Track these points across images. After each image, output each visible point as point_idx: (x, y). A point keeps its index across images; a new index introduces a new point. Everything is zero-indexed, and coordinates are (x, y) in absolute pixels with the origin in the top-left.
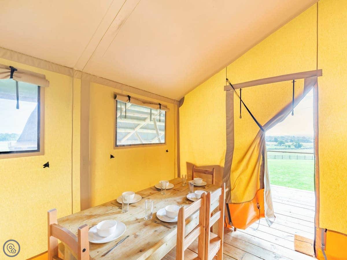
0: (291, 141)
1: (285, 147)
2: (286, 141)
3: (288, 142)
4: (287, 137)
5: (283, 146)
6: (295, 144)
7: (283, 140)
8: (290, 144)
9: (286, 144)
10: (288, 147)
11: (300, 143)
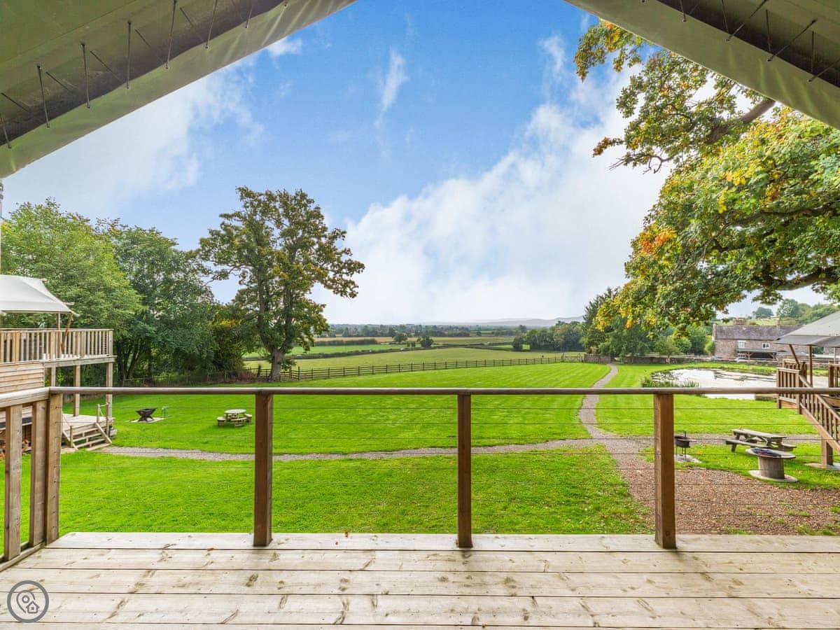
0: (417, 334)
1: (406, 345)
2: (408, 334)
3: (411, 336)
4: (410, 327)
5: (403, 344)
6: (422, 339)
7: (404, 332)
8: (415, 339)
9: (409, 339)
10: (411, 347)
11: (430, 338)
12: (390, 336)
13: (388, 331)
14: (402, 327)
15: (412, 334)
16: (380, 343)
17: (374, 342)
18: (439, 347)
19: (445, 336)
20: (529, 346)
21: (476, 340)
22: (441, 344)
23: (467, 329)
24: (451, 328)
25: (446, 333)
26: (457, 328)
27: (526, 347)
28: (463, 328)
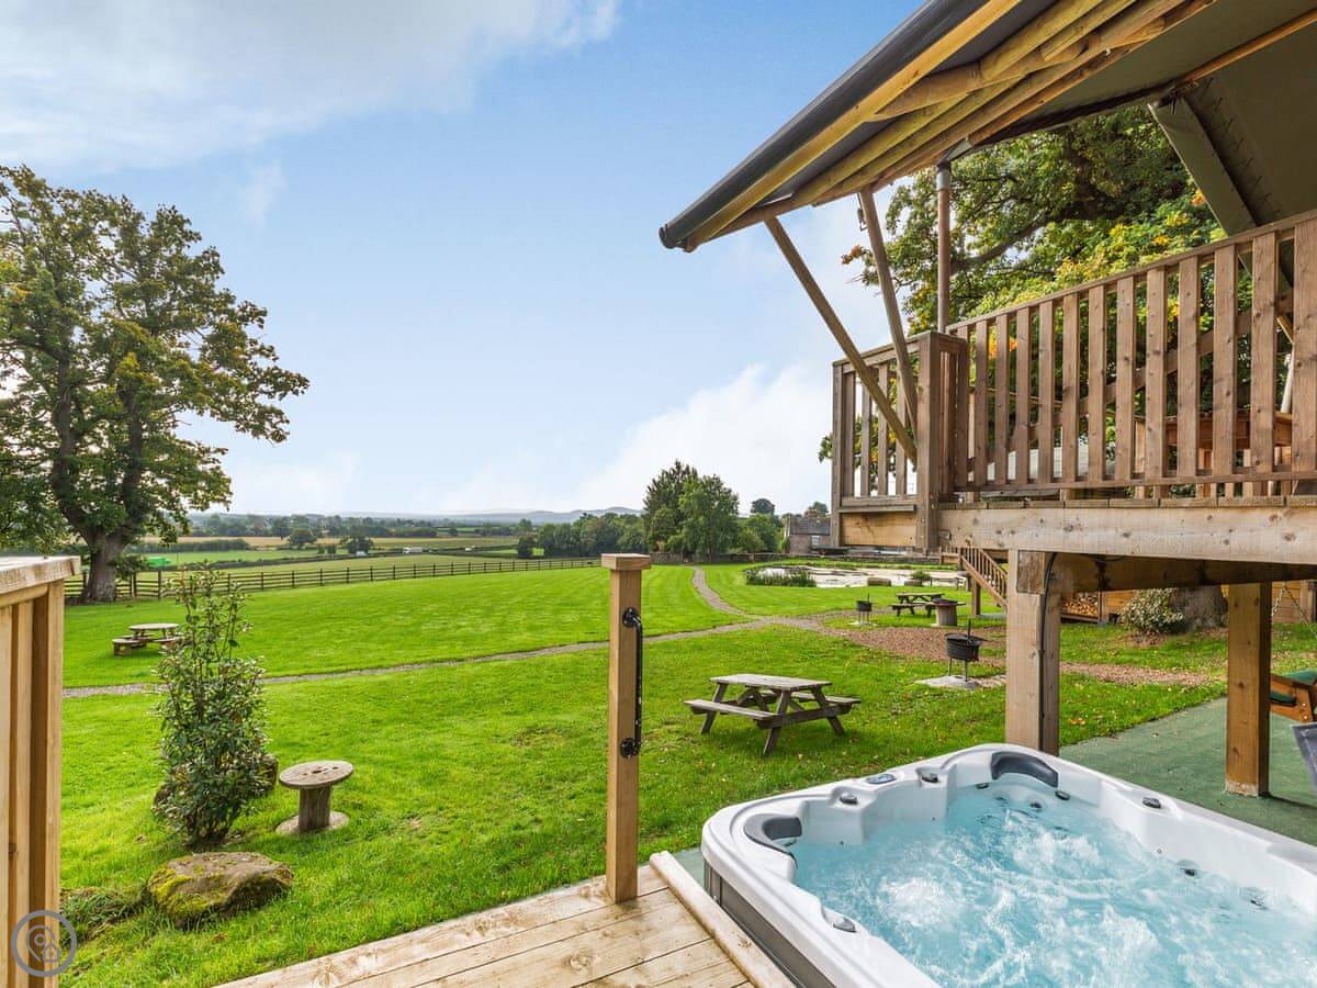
12: (277, 535)
13: (269, 527)
14: (300, 519)
15: (324, 532)
16: (255, 549)
17: (242, 547)
18: (385, 555)
19: (390, 535)
20: (543, 550)
21: (450, 542)
22: (387, 549)
23: (429, 524)
24: (400, 522)
25: (393, 530)
26: (410, 522)
27: (538, 552)
28: (422, 523)
